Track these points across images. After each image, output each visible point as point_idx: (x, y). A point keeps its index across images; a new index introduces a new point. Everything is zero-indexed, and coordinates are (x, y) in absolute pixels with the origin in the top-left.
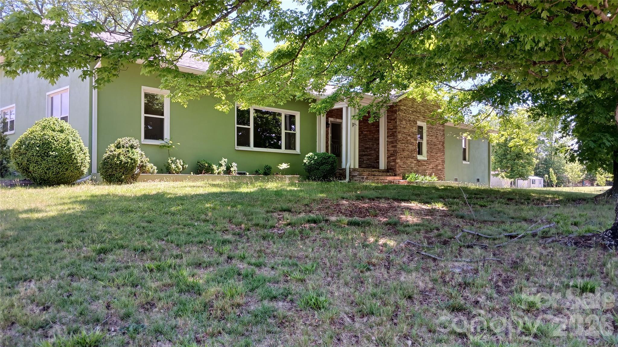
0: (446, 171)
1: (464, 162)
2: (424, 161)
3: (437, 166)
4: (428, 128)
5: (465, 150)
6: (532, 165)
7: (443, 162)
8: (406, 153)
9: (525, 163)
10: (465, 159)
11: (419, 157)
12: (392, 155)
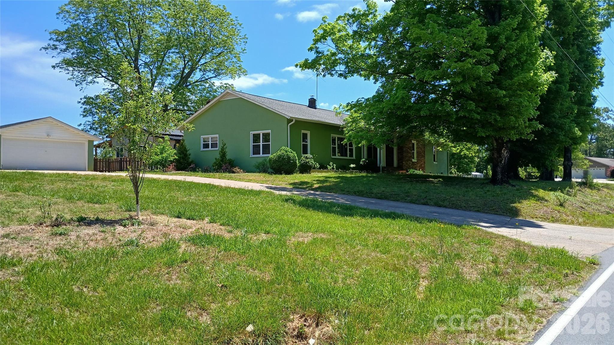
0: (426, 168)
1: (434, 163)
2: (415, 162)
3: (421, 165)
4: (417, 144)
5: (434, 155)
6: (474, 164)
7: (424, 162)
8: (407, 158)
9: (469, 161)
10: (434, 161)
11: (413, 160)
12: (400, 160)
